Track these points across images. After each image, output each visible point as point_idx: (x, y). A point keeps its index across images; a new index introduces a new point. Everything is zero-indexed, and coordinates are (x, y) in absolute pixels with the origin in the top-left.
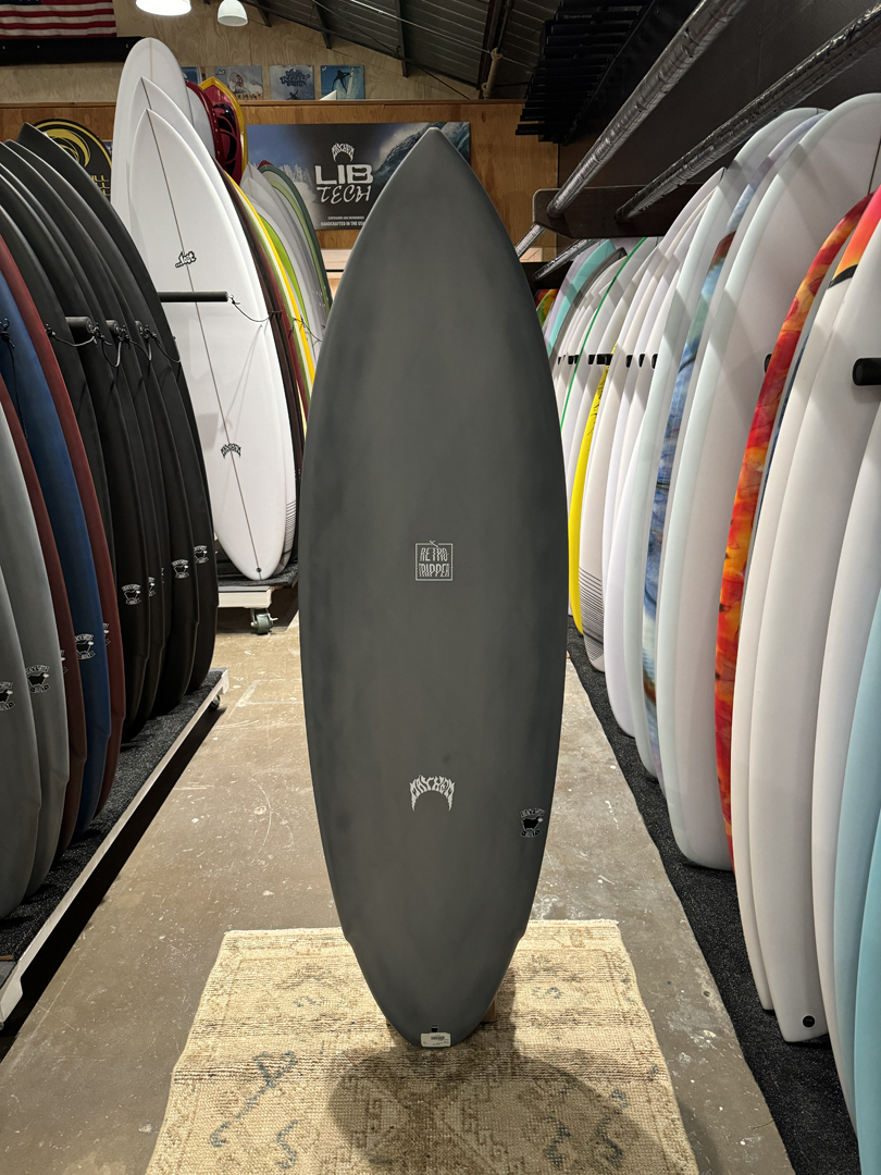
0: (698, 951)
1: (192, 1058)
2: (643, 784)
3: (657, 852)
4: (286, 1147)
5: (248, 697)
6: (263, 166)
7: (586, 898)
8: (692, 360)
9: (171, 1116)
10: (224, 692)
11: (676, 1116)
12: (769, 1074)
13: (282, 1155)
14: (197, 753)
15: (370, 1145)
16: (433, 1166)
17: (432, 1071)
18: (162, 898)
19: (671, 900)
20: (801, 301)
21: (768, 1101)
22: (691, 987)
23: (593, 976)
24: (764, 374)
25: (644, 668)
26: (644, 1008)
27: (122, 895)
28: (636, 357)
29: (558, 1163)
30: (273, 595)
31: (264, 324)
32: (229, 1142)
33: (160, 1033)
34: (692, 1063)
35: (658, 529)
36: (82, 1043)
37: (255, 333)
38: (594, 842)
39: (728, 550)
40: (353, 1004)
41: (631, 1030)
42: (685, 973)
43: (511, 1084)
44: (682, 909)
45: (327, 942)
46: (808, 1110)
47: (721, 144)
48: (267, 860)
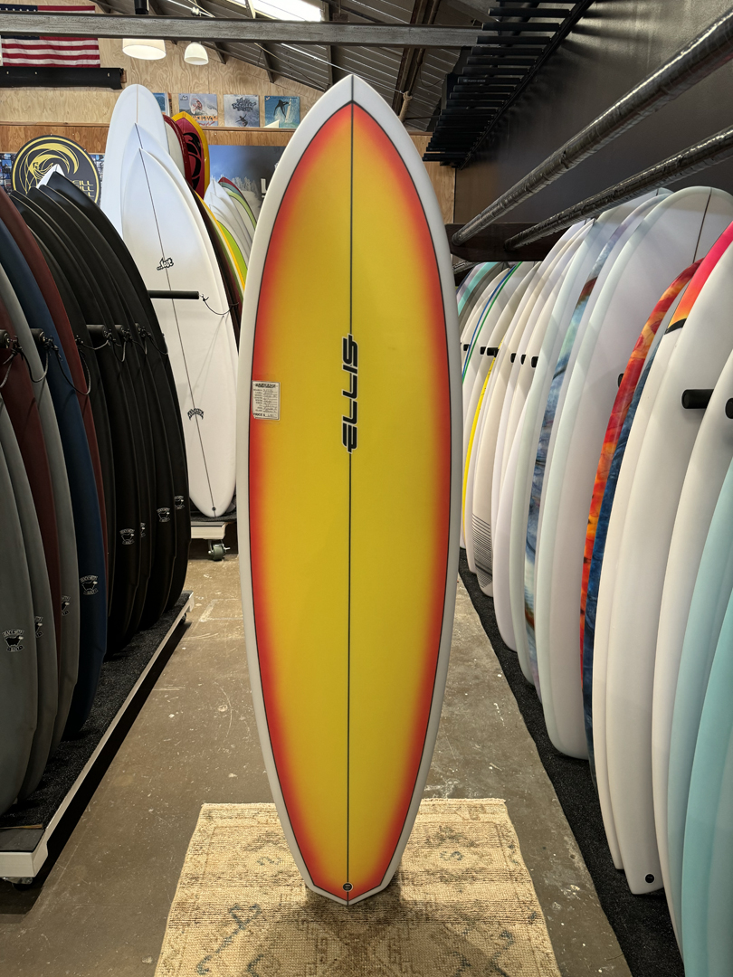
0: (566, 823)
1: (181, 905)
2: (523, 690)
3: (534, 745)
4: (255, 975)
5: (208, 613)
7: (480, 781)
8: (563, 371)
9: (166, 950)
11: (550, 950)
12: (620, 918)
14: (170, 660)
15: (320, 973)
18: (149, 779)
19: (545, 783)
21: (619, 939)
22: (561, 851)
23: (487, 843)
25: (525, 601)
26: (525, 868)
27: (118, 776)
28: (519, 356)
30: (226, 528)
31: (225, 315)
32: (211, 971)
33: (154, 886)
34: (562, 910)
35: (537, 495)
36: (93, 894)
37: (218, 323)
38: (485, 736)
41: (515, 885)
42: (556, 841)
43: (424, 926)
44: (554, 790)
46: (649, 946)
48: (230, 749)
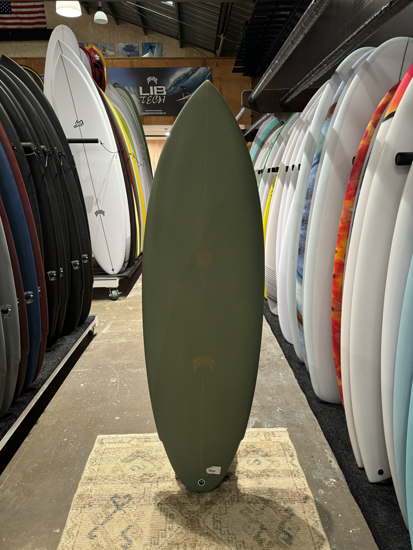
0: (326, 442)
1: (81, 496)
2: (297, 365)
3: (305, 396)
4: (126, 538)
5: (108, 328)
6: (115, 85)
7: (271, 418)
8: (318, 162)
9: (69, 524)
10: (96, 325)
11: (318, 519)
12: (363, 498)
13: (124, 542)
14: (83, 354)
15: (168, 536)
16: (200, 545)
17: (199, 500)
18: (66, 421)
19: (312, 418)
20: (369, 131)
21: (362, 511)
22: (323, 458)
23: (276, 454)
24: (352, 166)
25: (297, 308)
26: (300, 469)
27: (46, 420)
28: (290, 167)
29: (261, 542)
30: (120, 281)
31: (116, 154)
32: (97, 537)
33: (65, 485)
34: (325, 494)
35: (303, 242)
36: (25, 490)
37: (111, 159)
38: (274, 392)
39: (337, 249)
40: (160, 469)
41: (295, 479)
42: (320, 452)
43: (236, 505)
44: (317, 422)
45: (147, 440)
46: (382, 515)
47: (329, 63)
48: (117, 403)
